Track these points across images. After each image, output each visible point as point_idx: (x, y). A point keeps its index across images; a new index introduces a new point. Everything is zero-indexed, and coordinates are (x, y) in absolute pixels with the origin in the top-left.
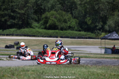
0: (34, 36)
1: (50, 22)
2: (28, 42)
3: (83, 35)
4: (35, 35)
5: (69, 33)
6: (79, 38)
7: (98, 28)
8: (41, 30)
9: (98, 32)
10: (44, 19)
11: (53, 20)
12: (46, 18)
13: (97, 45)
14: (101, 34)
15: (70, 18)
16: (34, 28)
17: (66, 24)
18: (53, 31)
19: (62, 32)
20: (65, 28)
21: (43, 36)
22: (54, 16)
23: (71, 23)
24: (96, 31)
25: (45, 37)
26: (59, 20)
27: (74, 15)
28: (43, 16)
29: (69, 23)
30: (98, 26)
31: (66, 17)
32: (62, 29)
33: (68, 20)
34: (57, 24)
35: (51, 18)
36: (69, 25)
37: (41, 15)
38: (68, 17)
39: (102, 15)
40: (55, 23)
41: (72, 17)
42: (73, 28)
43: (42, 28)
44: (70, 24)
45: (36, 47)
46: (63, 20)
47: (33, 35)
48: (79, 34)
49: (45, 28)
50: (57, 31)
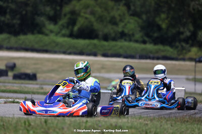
0: (46, 51)
1: (81, 22)
2: (35, 64)
3: (151, 52)
4: (49, 48)
5: (121, 47)
6: (141, 57)
7: (182, 37)
8: (60, 40)
9: (182, 46)
10: (68, 16)
11: (86, 18)
12: (73, 13)
13: (182, 74)
14: (189, 51)
15: (124, 14)
16: (47, 35)
17: (114, 27)
18: (87, 42)
19: (105, 43)
20: (113, 35)
21: (64, 53)
22: (89, 10)
23: (126, 25)
24: (177, 44)
25: (70, 54)
26: (101, 19)
27: (132, 8)
28: (67, 9)
29: (121, 24)
30: (182, 33)
31: (116, 13)
32: (106, 38)
33: (118, 18)
34: (97, 26)
35: (82, 14)
36: (120, 30)
37: (61, 6)
38: (119, 12)
39: (194, 9)
40: (92, 25)
41: (128, 11)
42: (129, 35)
43: (64, 36)
44: (123, 27)
45: (53, 75)
46: (108, 19)
47: (45, 48)
48: (143, 50)
49: (71, 35)
50: (95, 41)
